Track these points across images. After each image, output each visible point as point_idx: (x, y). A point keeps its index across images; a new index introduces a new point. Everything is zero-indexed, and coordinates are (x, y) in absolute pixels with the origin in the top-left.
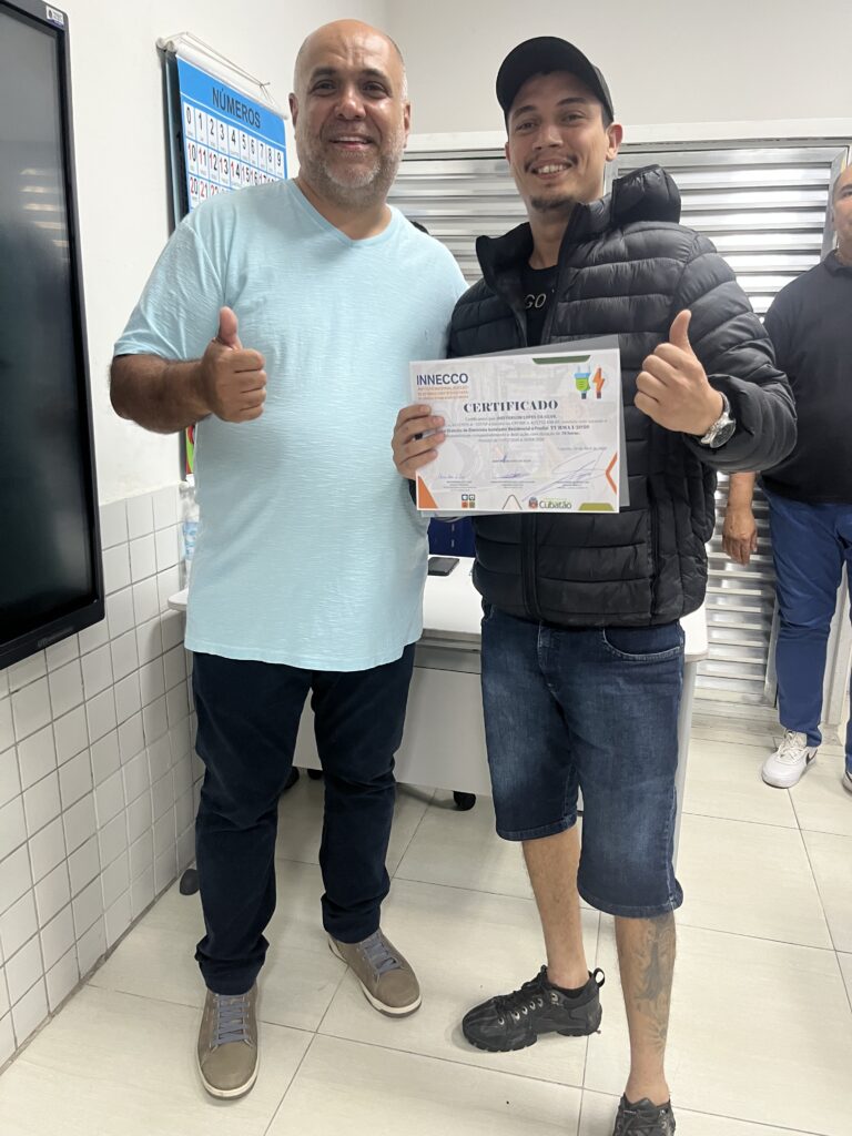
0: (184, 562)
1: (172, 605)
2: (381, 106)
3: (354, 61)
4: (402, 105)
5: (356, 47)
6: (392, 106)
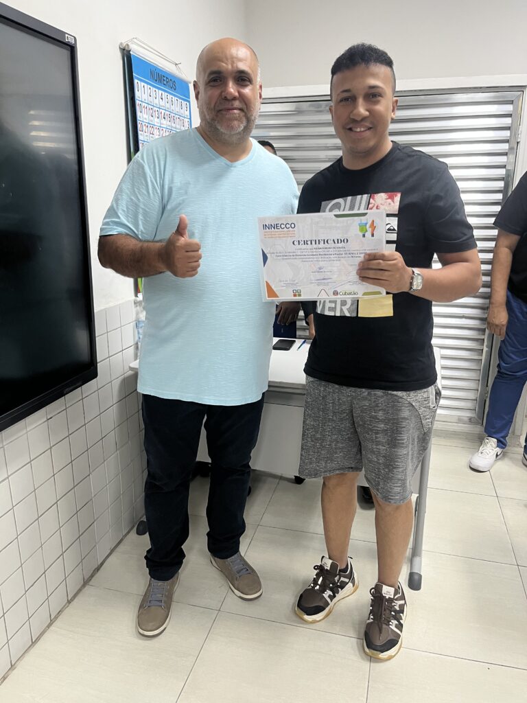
0: (137, 344)
1: (131, 369)
2: (247, 91)
3: (232, 66)
4: (258, 87)
5: (232, 58)
6: (253, 90)
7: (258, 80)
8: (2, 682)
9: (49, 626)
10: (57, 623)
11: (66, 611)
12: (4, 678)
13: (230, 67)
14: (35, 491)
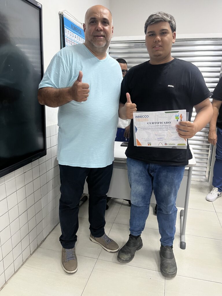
2: (107, 28)
3: (101, 16)
4: (112, 27)
5: (101, 13)
6: (110, 28)
7: (112, 24)
8: (1, 290)
9: (22, 265)
10: (26, 264)
11: (30, 259)
12: (2, 288)
13: (100, 16)
14: (18, 204)
